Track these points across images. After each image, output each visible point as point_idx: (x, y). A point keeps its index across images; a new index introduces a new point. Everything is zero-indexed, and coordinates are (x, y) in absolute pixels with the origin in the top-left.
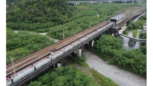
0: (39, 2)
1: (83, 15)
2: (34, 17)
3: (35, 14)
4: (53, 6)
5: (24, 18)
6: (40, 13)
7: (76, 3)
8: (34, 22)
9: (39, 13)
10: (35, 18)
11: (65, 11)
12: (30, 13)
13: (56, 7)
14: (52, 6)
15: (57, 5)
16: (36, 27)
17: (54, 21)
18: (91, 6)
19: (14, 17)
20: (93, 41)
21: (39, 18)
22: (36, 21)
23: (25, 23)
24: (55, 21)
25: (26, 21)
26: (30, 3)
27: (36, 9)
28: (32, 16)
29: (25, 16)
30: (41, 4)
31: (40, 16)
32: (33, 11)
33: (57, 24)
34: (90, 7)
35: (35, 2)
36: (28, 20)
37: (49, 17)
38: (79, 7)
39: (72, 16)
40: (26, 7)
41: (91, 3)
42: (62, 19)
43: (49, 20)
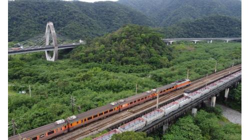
0: (129, 37)
1: (189, 57)
2: (123, 57)
3: (124, 53)
4: (147, 43)
5: (111, 58)
6: (132, 52)
7: (171, 41)
8: (124, 64)
9: (130, 52)
10: (126, 58)
11: (163, 51)
12: (118, 51)
13: (150, 44)
14: (145, 43)
15: (152, 42)
16: (128, 70)
17: (151, 63)
18: (198, 46)
19: (98, 55)
20: (228, 89)
21: (130, 59)
22: (127, 62)
23: (111, 64)
24: (153, 63)
25: (112, 61)
26: (116, 38)
27: (126, 46)
28: (121, 56)
29: (112, 55)
30: (133, 40)
31: (131, 55)
32: (122, 49)
33: (155, 67)
34: (196, 47)
35: (124, 38)
36: (116, 60)
37: (143, 57)
38: (178, 47)
39: (173, 58)
40: (111, 44)
41: (194, 42)
42: (162, 61)
43: (144, 61)
